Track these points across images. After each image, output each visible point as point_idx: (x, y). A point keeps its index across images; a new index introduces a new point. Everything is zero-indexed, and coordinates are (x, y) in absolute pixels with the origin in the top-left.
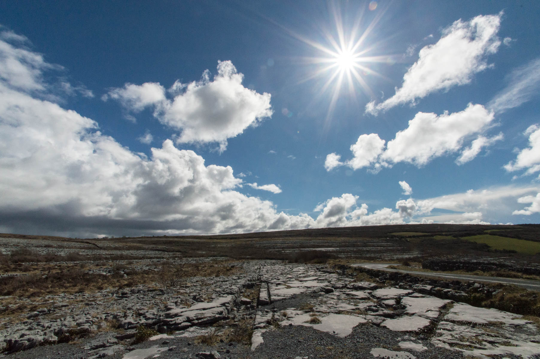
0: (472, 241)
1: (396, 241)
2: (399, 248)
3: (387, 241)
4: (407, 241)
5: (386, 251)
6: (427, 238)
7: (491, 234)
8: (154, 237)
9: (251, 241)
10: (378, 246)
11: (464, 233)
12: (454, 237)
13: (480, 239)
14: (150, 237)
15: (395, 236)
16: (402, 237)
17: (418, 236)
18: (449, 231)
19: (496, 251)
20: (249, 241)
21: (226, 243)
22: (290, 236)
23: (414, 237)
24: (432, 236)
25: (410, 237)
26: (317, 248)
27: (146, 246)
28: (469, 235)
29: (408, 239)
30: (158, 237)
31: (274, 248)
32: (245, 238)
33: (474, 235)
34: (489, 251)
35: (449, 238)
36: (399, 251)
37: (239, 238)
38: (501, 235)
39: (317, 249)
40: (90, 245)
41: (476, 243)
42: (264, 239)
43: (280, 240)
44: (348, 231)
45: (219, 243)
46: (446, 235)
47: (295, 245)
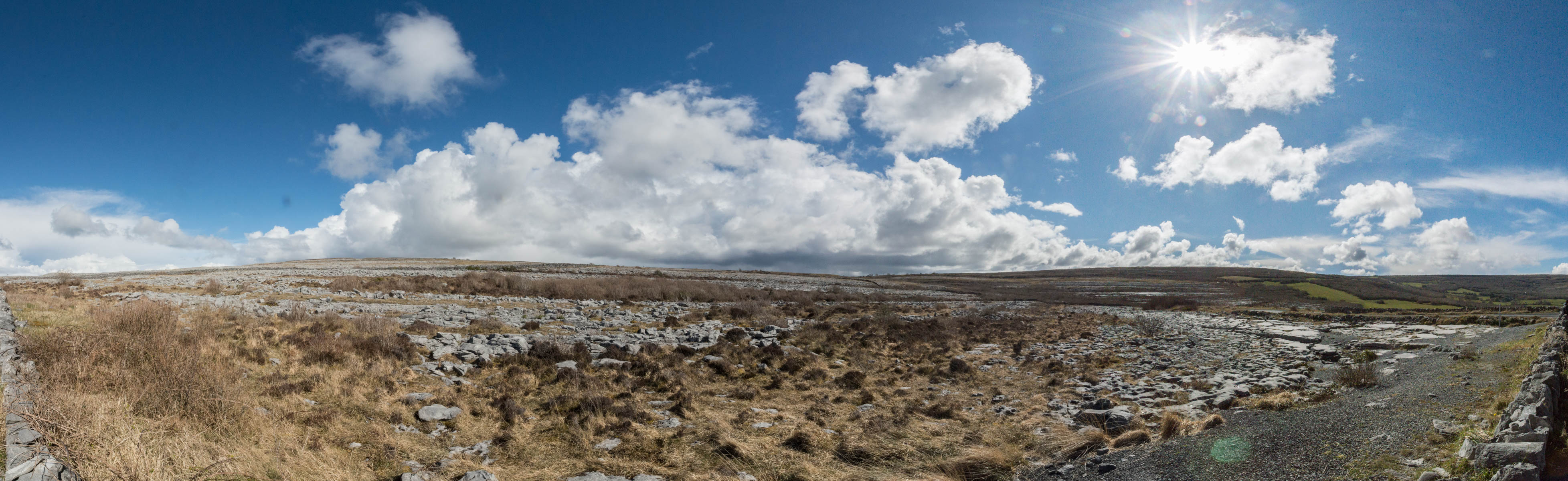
0: (1296, 288)
1: (1226, 285)
2: (1231, 294)
3: (1217, 286)
4: (1237, 286)
5: (1219, 297)
6: (1257, 283)
7: (1311, 282)
8: (921, 275)
9: (1049, 281)
10: (1209, 291)
11: (1290, 279)
12: (1282, 283)
13: (1301, 287)
14: (918, 275)
15: (1226, 280)
16: (1232, 282)
17: (1249, 281)
18: (1277, 277)
19: (1313, 298)
20: (1045, 281)
21: (1016, 283)
22: (1097, 275)
23: (1245, 281)
24: (1262, 281)
25: (1241, 282)
26: (1141, 291)
27: (925, 286)
28: (1293, 282)
29: (1239, 284)
30: (926, 275)
31: (1082, 291)
32: (1036, 276)
33: (1298, 282)
34: (1308, 298)
35: (1278, 284)
36: (1232, 297)
37: (1028, 277)
38: (1318, 284)
39: (1139, 293)
40: (871, 284)
41: (1299, 290)
42: (1065, 278)
43: (1087, 281)
44: (1172, 272)
45: (1008, 283)
46: (1275, 281)
47: (1110, 288)
